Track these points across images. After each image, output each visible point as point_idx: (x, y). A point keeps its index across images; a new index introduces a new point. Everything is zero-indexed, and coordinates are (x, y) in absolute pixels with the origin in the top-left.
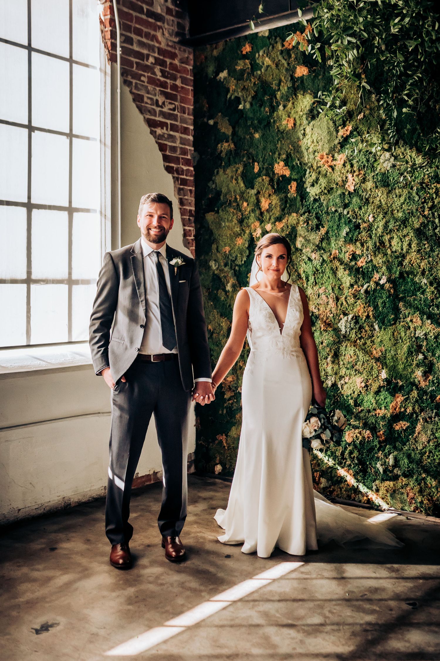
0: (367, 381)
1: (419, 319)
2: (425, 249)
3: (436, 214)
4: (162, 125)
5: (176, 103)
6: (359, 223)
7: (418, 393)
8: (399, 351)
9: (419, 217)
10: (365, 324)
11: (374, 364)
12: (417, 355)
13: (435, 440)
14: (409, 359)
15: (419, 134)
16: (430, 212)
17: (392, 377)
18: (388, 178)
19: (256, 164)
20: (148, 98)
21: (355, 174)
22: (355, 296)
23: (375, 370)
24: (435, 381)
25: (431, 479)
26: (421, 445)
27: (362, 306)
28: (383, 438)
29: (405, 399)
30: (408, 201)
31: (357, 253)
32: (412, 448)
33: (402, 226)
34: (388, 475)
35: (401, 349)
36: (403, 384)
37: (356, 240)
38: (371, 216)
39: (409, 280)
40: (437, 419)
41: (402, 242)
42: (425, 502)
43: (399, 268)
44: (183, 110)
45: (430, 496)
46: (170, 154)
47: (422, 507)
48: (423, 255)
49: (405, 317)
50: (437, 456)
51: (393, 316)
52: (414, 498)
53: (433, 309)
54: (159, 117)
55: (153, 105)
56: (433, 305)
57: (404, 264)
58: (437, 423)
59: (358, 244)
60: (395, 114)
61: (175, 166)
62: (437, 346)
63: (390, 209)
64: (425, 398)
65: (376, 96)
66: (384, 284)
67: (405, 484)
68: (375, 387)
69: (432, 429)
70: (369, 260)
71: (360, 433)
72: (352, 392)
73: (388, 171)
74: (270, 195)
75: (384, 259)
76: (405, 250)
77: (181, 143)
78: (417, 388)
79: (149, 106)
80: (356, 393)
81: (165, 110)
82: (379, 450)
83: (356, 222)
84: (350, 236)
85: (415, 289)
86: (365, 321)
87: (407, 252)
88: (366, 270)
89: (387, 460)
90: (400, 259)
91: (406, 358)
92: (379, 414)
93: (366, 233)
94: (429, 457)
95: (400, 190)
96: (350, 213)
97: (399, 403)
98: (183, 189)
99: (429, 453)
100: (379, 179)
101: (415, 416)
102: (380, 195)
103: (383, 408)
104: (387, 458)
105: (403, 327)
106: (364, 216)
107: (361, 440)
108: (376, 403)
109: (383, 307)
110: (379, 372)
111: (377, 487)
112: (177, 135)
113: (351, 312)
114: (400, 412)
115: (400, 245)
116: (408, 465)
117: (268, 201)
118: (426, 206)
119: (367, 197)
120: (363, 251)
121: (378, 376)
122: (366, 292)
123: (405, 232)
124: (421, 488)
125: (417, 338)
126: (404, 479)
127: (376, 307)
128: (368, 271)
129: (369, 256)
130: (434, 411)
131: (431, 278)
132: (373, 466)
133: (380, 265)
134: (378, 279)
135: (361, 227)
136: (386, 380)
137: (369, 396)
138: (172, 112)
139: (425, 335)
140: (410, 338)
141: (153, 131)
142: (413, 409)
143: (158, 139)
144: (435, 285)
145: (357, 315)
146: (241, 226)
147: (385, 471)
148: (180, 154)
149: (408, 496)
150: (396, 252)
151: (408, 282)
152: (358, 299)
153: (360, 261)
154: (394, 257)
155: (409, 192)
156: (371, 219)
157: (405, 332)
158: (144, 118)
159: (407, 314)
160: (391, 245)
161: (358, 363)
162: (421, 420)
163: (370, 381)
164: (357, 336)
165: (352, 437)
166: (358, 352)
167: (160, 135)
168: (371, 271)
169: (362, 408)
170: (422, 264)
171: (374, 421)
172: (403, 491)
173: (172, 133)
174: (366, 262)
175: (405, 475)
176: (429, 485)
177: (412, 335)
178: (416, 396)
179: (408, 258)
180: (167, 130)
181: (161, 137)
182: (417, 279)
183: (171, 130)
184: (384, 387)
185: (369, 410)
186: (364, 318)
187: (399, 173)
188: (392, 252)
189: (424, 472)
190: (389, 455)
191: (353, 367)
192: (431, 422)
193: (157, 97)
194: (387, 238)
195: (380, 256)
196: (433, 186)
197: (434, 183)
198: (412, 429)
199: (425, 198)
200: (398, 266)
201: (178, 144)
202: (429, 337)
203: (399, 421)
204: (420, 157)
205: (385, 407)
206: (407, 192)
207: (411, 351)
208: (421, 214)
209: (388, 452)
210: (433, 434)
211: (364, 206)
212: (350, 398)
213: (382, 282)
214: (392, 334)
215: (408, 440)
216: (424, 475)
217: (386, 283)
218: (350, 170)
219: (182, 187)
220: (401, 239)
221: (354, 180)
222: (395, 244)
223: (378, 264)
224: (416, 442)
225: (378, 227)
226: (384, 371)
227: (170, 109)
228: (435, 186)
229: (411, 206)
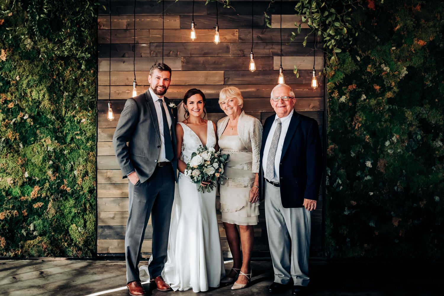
0: (15, 179)
1: (49, 140)
2: (54, 98)
3: (61, 78)
6: (10, 81)
7: (49, 185)
8: (37, 159)
9: (50, 80)
10: (13, 144)
11: (20, 169)
12: (49, 162)
13: (60, 211)
14: (43, 164)
15: (50, 31)
16: (57, 77)
17: (32, 176)
18: (30, 54)
21: (6, 50)
22: (6, 126)
23: (21, 172)
24: (60, 177)
25: (58, 235)
26: (51, 216)
27: (11, 132)
28: (26, 214)
29: (40, 189)
30: (43, 69)
31: (8, 99)
32: (45, 218)
33: (39, 84)
34: (29, 236)
35: (38, 159)
36: (39, 180)
37: (8, 91)
38: (18, 76)
39: (43, 117)
40: (61, 199)
41: (39, 94)
42: (54, 249)
43: (37, 109)
45: (57, 245)
47: (52, 253)
48: (53, 102)
49: (41, 139)
50: (62, 221)
51: (33, 139)
52: (47, 248)
53: (58, 134)
56: (59, 132)
57: (40, 107)
58: (62, 201)
59: (9, 94)
60: (37, 18)
62: (61, 156)
63: (31, 74)
64: (54, 187)
65: (21, 4)
66: (26, 119)
67: (41, 241)
68: (20, 183)
69: (59, 205)
70: (16, 104)
71: (10, 212)
72: (4, 187)
73: (29, 50)
75: (27, 104)
76: (41, 99)
78: (49, 182)
80: (7, 188)
82: (23, 222)
83: (7, 80)
84: (3, 88)
85: (47, 122)
86: (13, 142)
87: (42, 100)
88: (14, 110)
89: (29, 227)
90: (38, 104)
91: (42, 164)
92: (23, 199)
93: (15, 87)
94: (56, 222)
95: (38, 63)
96: (3, 74)
97: (37, 191)
99: (57, 220)
100: (24, 54)
101: (47, 198)
102: (24, 64)
103: (26, 195)
104: (29, 226)
105: (39, 145)
106: (13, 76)
107: (11, 217)
108: (21, 193)
109: (26, 133)
110: (23, 173)
111: (22, 245)
113: (3, 136)
114: (38, 197)
115: (37, 95)
116: (43, 229)
118: (55, 74)
119: (15, 65)
120: (12, 98)
121: (22, 176)
122: (14, 123)
123: (41, 88)
124: (51, 241)
125: (48, 152)
126: (40, 238)
127: (21, 133)
128: (15, 111)
129: (17, 101)
130: (60, 194)
131: (58, 116)
132: (19, 232)
133: (24, 107)
134: (22, 115)
135: (11, 83)
136: (28, 178)
137: (16, 189)
139: (54, 149)
140: (44, 151)
142: (46, 194)
144: (60, 120)
145: (8, 138)
147: (27, 234)
149: (43, 248)
150: (35, 99)
151: (42, 118)
152: (9, 128)
153: (10, 104)
154: (33, 103)
155: (43, 64)
156: (18, 78)
157: (41, 148)
159: (42, 137)
160: (31, 95)
161: (9, 169)
162: (52, 201)
163: (17, 180)
164: (8, 151)
165: (5, 215)
166: (8, 162)
168: (18, 111)
169: (11, 196)
170: (52, 107)
171: (19, 204)
172: (40, 244)
174: (14, 105)
175: (40, 235)
176: (57, 239)
177: (46, 150)
178: (48, 186)
179: (43, 103)
182: (48, 116)
184: (26, 182)
185: (16, 197)
186: (13, 140)
187: (37, 52)
188: (32, 99)
189: (53, 232)
190: (30, 224)
191: (5, 171)
192: (58, 201)
194: (28, 91)
195: (24, 102)
196: (59, 62)
197: (59, 60)
198: (45, 207)
199: (53, 68)
200: (36, 108)
202: (56, 150)
203: (37, 202)
204: (51, 44)
205: (27, 195)
206: (42, 64)
207: (45, 160)
208: (51, 78)
209: (30, 222)
210: (59, 208)
211: (13, 70)
212: (2, 191)
213: (25, 118)
214: (32, 149)
215: (43, 214)
216: (53, 233)
217: (28, 118)
218: (3, 47)
220: (38, 92)
221: (6, 53)
222: (34, 95)
223: (23, 106)
224: (48, 214)
225: (23, 84)
226: (26, 173)
228: (60, 62)
229: (45, 73)
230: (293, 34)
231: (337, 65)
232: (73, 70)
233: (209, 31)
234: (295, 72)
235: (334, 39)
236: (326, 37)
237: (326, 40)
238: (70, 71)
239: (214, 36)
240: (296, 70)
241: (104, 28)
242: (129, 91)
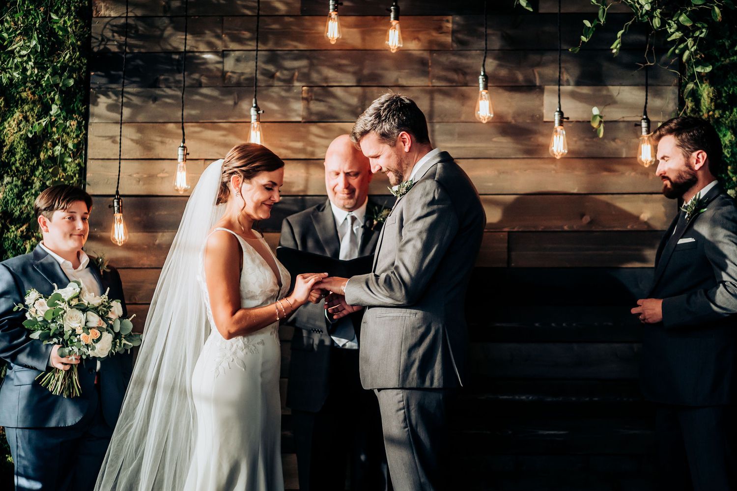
230: (587, 23)
231: (713, 108)
232: (26, 118)
233: (375, 20)
234: (595, 125)
235: (692, 37)
236: (673, 33)
237: (674, 41)
238: (18, 124)
239: (385, 33)
240: (598, 119)
241: (107, 13)
242: (167, 175)
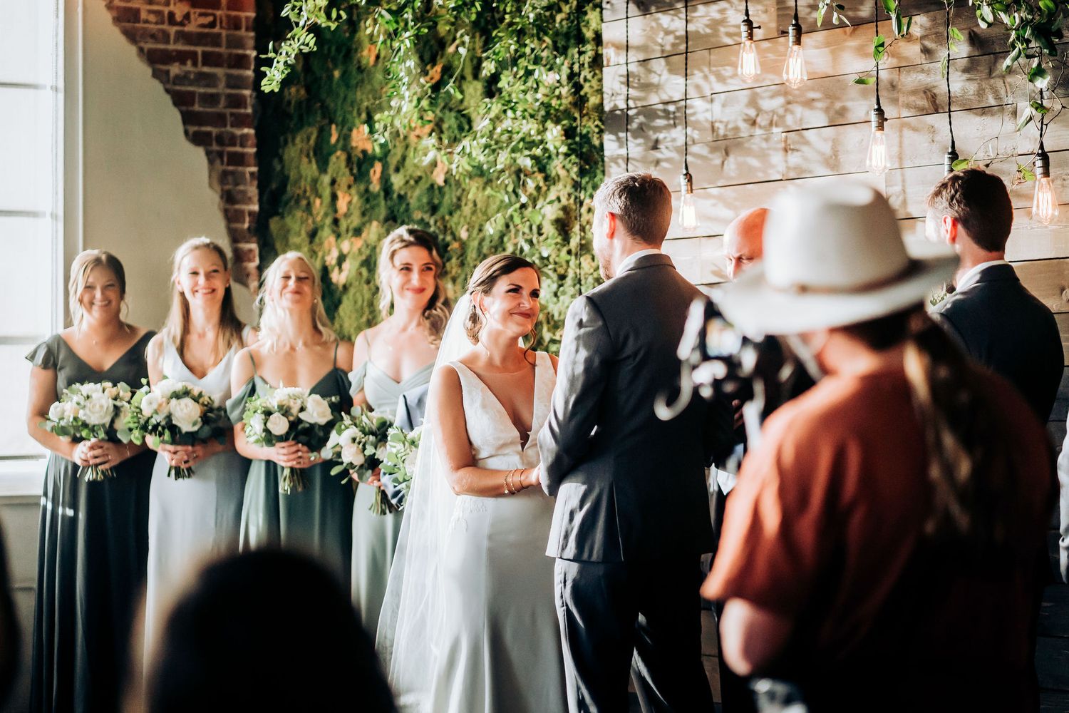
4: (181, 57)
5: (218, 13)
6: (448, 242)
19: (334, 126)
20: (150, 12)
38: (466, 229)
44: (235, 24)
46: (201, 109)
54: (175, 43)
55: (163, 23)
61: (214, 131)
74: (349, 187)
77: (229, 86)
79: (152, 26)
81: (191, 28)
83: (444, 239)
93: (458, 259)
96: (438, 223)
98: (233, 173)
106: (455, 229)
112: (220, 72)
117: (347, 199)
119: (459, 195)
135: (452, 249)
138: (206, 30)
141: (161, 71)
143: (174, 84)
146: (311, 242)
148: (225, 108)
156: (465, 234)
158: (141, 50)
167: (177, 77)
173: (206, 69)
180: (195, 64)
181: (180, 79)
183: (204, 64)
193: (172, 8)
201: (221, 88)
211: (457, 211)
219: (231, 168)
221: (444, 164)
227: (203, 26)
